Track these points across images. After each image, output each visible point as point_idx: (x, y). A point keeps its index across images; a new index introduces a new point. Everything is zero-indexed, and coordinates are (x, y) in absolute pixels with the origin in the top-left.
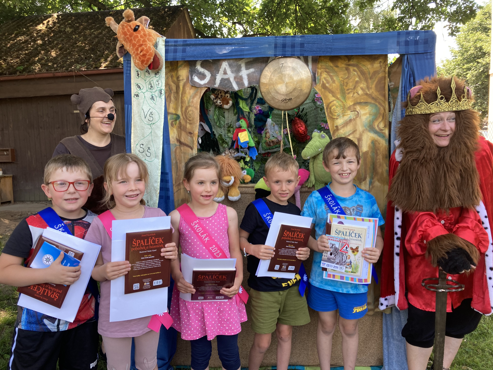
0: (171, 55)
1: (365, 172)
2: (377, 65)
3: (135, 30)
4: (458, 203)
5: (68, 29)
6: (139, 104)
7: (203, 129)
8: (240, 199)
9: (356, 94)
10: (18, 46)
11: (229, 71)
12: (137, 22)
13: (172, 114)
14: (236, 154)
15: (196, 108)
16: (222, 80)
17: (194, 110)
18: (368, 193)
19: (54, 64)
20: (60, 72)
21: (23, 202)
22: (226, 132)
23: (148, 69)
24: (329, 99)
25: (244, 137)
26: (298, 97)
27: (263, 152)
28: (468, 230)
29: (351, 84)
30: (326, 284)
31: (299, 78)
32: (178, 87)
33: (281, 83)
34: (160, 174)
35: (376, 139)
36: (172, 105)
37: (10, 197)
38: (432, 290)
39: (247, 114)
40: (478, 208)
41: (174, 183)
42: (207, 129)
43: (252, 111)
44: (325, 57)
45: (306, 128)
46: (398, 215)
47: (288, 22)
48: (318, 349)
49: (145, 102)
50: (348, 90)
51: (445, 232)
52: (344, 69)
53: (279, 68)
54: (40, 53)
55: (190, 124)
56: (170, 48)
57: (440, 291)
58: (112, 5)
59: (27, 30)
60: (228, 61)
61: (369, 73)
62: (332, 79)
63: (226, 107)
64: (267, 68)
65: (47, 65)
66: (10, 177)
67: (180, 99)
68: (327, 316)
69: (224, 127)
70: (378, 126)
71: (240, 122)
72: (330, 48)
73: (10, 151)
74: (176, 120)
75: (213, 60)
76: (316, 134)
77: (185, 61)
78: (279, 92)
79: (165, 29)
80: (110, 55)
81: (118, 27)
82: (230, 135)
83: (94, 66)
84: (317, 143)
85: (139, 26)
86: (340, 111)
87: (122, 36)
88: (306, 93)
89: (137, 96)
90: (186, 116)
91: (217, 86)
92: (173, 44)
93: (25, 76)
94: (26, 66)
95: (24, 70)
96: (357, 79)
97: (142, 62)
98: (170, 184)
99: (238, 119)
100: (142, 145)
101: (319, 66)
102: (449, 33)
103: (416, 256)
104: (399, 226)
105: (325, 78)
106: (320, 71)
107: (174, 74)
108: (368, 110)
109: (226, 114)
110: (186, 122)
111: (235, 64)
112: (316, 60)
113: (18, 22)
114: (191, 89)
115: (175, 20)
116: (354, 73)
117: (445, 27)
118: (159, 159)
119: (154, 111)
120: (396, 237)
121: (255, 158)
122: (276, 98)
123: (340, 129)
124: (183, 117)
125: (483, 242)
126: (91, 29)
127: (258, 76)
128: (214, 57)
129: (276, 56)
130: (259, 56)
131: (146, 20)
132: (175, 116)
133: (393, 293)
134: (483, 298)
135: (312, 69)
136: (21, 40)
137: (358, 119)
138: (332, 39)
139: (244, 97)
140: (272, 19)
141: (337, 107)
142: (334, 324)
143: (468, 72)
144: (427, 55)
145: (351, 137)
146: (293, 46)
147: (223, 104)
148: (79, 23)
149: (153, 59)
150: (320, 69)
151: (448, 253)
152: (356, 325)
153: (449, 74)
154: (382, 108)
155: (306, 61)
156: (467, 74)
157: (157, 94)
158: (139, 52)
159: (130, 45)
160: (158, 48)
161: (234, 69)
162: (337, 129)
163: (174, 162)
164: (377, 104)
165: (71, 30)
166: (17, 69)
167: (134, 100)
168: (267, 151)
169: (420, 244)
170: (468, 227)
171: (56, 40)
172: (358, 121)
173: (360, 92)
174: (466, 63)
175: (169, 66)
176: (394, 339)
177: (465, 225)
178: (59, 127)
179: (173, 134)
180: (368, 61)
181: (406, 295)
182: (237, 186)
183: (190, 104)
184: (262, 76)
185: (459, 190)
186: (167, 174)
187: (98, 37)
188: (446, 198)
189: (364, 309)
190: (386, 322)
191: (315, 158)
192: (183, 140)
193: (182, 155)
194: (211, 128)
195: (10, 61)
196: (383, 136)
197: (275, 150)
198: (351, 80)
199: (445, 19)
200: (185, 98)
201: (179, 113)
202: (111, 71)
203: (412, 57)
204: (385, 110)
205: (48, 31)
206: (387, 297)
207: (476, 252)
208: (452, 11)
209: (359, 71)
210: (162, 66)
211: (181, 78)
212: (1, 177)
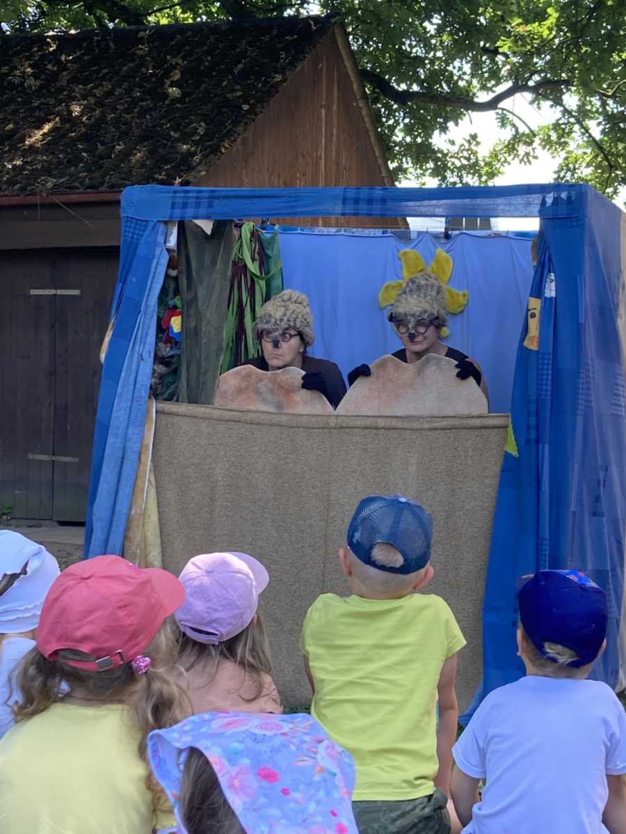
20: (6, 196)
129: (344, 215)
144: (571, 221)
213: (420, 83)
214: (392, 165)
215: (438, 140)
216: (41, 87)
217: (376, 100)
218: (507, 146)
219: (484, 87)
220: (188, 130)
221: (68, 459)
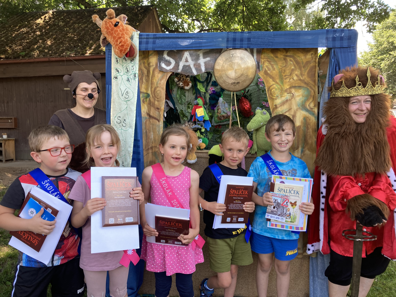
0: (144, 46)
1: (298, 142)
2: (309, 56)
3: (116, 25)
4: (372, 169)
5: (61, 23)
6: (117, 85)
7: (168, 105)
8: (196, 162)
9: (291, 80)
10: (21, 36)
11: (189, 59)
12: (117, 19)
13: (144, 93)
14: (194, 126)
15: (163, 89)
16: (184, 66)
17: (161, 90)
18: (300, 160)
19: (49, 51)
20: (54, 57)
21: (22, 160)
22: (186, 108)
23: (125, 57)
24: (270, 83)
25: (201, 112)
26: (244, 81)
27: (215, 124)
28: (381, 191)
29: (288, 71)
30: (265, 232)
31: (246, 66)
32: (148, 72)
33: (231, 70)
34: (133, 141)
35: (307, 116)
36: (143, 86)
37: (13, 156)
38: (351, 239)
39: (204, 94)
40: (389, 174)
41: (144, 148)
42: (171, 105)
43: (207, 92)
44: (267, 49)
45: (250, 106)
46: (324, 178)
47: (237, 20)
48: (257, 284)
49: (123, 83)
50: (285, 76)
51: (361, 193)
52: (283, 59)
53: (230, 57)
54: (38, 42)
55: (158, 101)
56: (143, 40)
57: (357, 240)
58: (96, 4)
59: (28, 23)
60: (189, 51)
61: (303, 63)
62: (273, 67)
63: (186, 88)
64: (220, 58)
65: (44, 51)
66: (13, 140)
67: (150, 81)
68: (265, 258)
69: (185, 104)
70: (309, 105)
71: (198, 100)
72: (271, 42)
73: (13, 119)
74: (147, 98)
75: (177, 50)
76: (258, 111)
77: (155, 51)
78: (229, 76)
79: (138, 24)
80: (94, 44)
81: (102, 23)
82: (190, 111)
83: (81, 52)
84: (260, 119)
85: (118, 22)
86: (279, 93)
87: (105, 30)
88: (251, 78)
89: (116, 78)
90: (154, 94)
91: (179, 71)
92: (146, 37)
93: (27, 60)
94: (27, 52)
95: (26, 55)
96: (293, 67)
97: (121, 51)
98: (141, 149)
99: (196, 98)
100: (119, 118)
101: (263, 56)
102: (367, 30)
103: (337, 211)
104: (324, 187)
105: (267, 66)
106: (263, 60)
107: (146, 61)
108: (301, 92)
109: (187, 94)
110: (155, 100)
111: (195, 53)
112: (260, 52)
113: (21, 17)
114: (159, 73)
115: (146, 17)
116: (291, 63)
117: (364, 25)
118: (132, 129)
119: (129, 91)
120: (321, 195)
121: (208, 129)
122: (227, 81)
123: (278, 108)
124: (153, 96)
125: (392, 201)
126: (79, 23)
127: (213, 64)
128: (178, 48)
129: (227, 48)
130: (214, 48)
131: (124, 18)
132: (146, 95)
133: (319, 240)
134: (392, 247)
135: (257, 59)
136: (24, 31)
137: (293, 99)
138: (273, 35)
139: (201, 80)
140: (224, 17)
141: (276, 90)
142: (271, 264)
143: (382, 62)
144: (350, 49)
145: (287, 114)
146: (242, 40)
147: (185, 85)
148: (69, 18)
149: (130, 49)
150: (263, 59)
151: (364, 209)
152: (288, 266)
153: (367, 63)
154: (312, 91)
155: (252, 53)
156: (381, 64)
157: (132, 76)
158: (118, 43)
159: (111, 37)
160: (134, 40)
161: (194, 58)
162: (276, 107)
163: (145, 131)
164: (309, 88)
165: (63, 24)
166: (20, 54)
167: (113, 81)
168: (218, 124)
169: (341, 202)
170: (380, 189)
171: (51, 31)
172: (293, 101)
173: (295, 78)
174: (381, 55)
175: (142, 54)
176: (318, 278)
177: (378, 187)
178: (52, 101)
179: (144, 109)
180: (302, 53)
181: (329, 243)
182: (195, 151)
183: (158, 85)
184: (216, 64)
185: (373, 159)
186: (139, 141)
187: (84, 30)
188: (362, 165)
189: (295, 252)
190: (313, 264)
191: (257, 130)
192: (152, 114)
193: (151, 126)
194: (174, 104)
195: (14, 48)
196: (313, 114)
197: (225, 123)
198: (288, 68)
199: (364, 19)
200: (154, 81)
201: (149, 92)
202: (95, 57)
203: (338, 50)
204: (315, 92)
205: (45, 24)
206: (314, 244)
207: (387, 209)
208: (370, 13)
209: (295, 61)
210: (136, 55)
211: (151, 64)
212: (5, 140)
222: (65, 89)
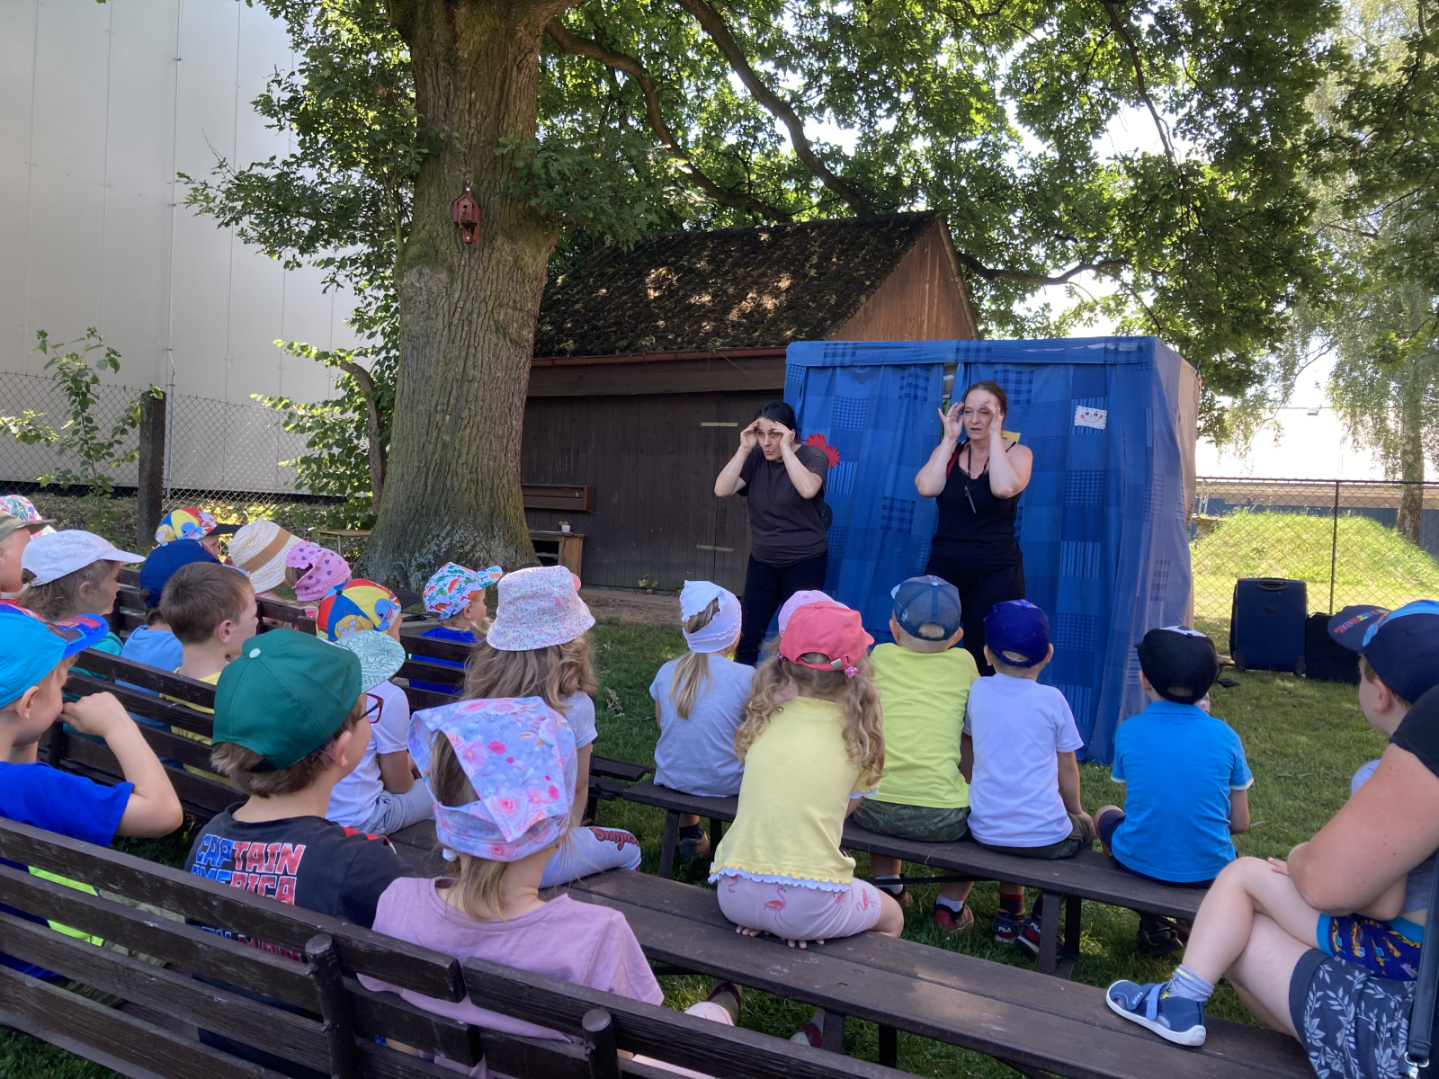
19: (677, 336)
20: (686, 352)
59: (630, 266)
65: (666, 338)
66: (581, 538)
73: (586, 490)
83: (746, 340)
93: (630, 357)
94: (628, 339)
95: (627, 347)
115: (914, 244)
126: (746, 265)
136: (622, 288)
148: (724, 252)
165: (710, 267)
166: (616, 344)
171: (681, 288)
178: (672, 452)
187: (757, 283)
195: (603, 330)
212: (566, 536)
213: (1005, 263)
214: (981, 328)
215: (1018, 308)
216: (712, 271)
217: (969, 276)
218: (1074, 313)
219: (1056, 266)
220: (823, 301)
221: (726, 549)
222: (704, 424)
